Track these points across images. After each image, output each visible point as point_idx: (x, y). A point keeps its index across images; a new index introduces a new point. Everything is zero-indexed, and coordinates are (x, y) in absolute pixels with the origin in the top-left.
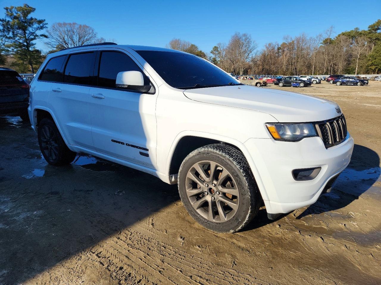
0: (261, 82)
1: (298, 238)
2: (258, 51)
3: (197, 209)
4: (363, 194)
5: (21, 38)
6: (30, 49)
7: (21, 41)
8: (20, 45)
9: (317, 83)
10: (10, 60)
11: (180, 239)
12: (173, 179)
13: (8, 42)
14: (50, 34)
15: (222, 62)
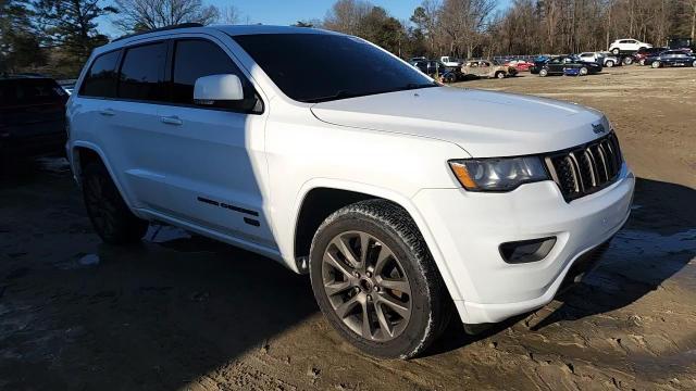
0: (506, 69)
1: (526, 366)
2: (499, 11)
3: (345, 317)
4: (666, 281)
5: (71, 15)
6: (89, 34)
7: (72, 21)
8: (71, 29)
9: (614, 66)
10: (55, 56)
11: (311, 373)
12: (304, 265)
13: (51, 25)
14: (121, 5)
15: (433, 36)
